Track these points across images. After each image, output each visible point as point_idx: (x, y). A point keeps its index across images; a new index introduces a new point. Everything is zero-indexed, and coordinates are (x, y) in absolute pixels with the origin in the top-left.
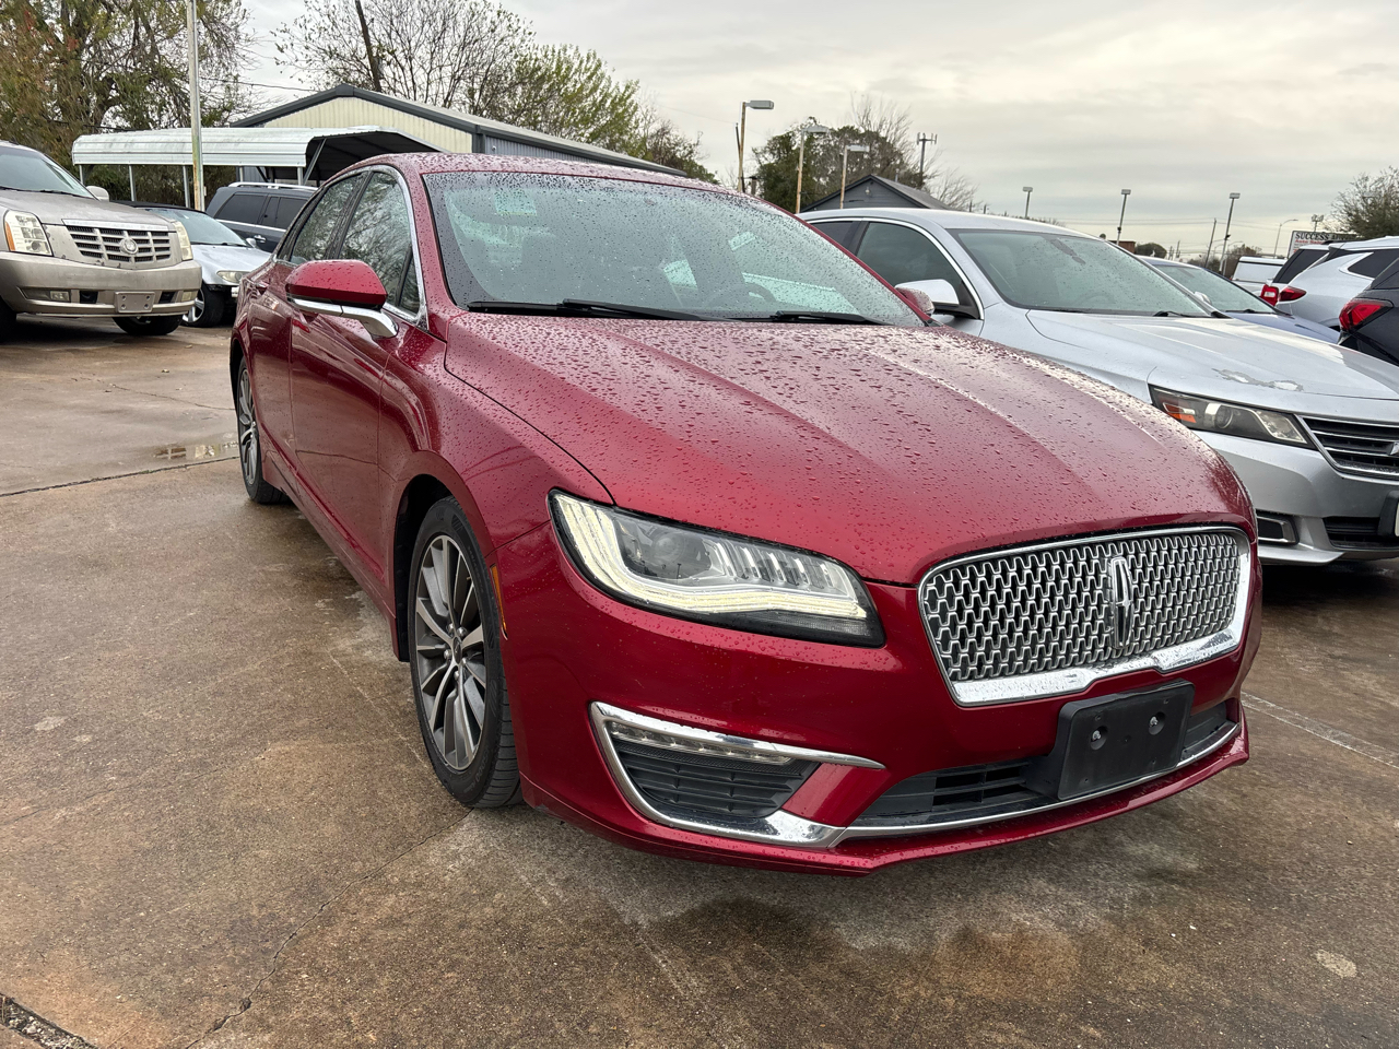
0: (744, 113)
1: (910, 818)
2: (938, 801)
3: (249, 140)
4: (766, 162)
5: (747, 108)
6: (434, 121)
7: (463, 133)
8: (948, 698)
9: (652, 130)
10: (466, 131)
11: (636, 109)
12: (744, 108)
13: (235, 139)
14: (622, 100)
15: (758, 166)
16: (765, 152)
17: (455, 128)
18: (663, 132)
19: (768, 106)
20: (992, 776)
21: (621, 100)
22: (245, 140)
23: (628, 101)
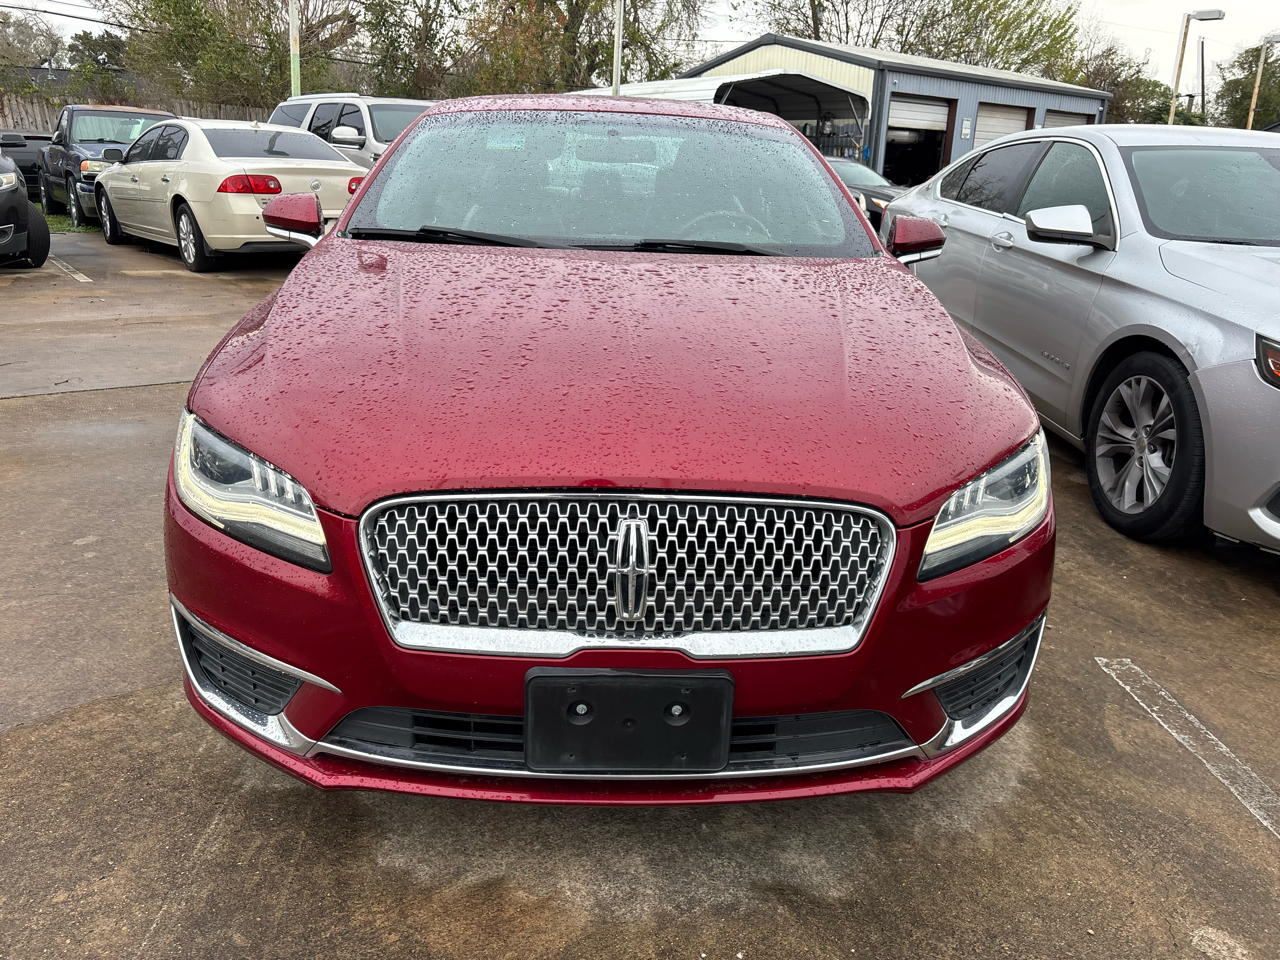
0: (1187, 27)
1: (386, 749)
2: (418, 739)
3: (674, 89)
4: (1233, 78)
5: (1192, 21)
6: (841, 60)
7: (867, 69)
8: (385, 635)
9: (1098, 50)
10: (869, 68)
11: (1076, 30)
12: (1188, 21)
13: (662, 90)
14: (1059, 24)
15: (1222, 82)
16: (1233, 66)
17: (859, 65)
18: (1110, 52)
19: (1218, 16)
20: (480, 728)
21: (1061, 22)
22: (670, 89)
23: (1069, 24)
